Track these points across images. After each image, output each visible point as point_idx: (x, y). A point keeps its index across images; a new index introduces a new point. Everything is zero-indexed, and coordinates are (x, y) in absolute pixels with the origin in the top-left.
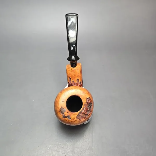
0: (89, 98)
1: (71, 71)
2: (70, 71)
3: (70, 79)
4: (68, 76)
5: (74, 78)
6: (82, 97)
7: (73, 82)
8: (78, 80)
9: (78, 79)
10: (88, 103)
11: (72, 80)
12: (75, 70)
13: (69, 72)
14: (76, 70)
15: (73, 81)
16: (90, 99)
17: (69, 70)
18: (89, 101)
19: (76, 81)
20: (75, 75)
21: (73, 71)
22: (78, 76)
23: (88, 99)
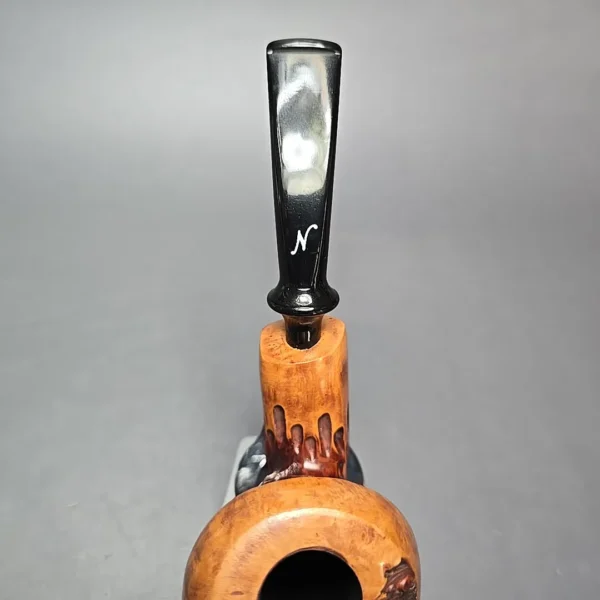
0: (404, 561)
1: (289, 372)
2: (282, 373)
3: (278, 413)
4: (268, 396)
5: (307, 409)
6: (362, 561)
7: (296, 432)
8: (325, 418)
9: (326, 415)
10: (393, 591)
11: (290, 422)
12: (313, 364)
13: (277, 378)
14: (320, 367)
15: (300, 427)
16: (410, 569)
17: (277, 367)
18: (403, 582)
19: (315, 425)
20: (311, 396)
21: (302, 368)
22: (329, 398)
23: (395, 569)
